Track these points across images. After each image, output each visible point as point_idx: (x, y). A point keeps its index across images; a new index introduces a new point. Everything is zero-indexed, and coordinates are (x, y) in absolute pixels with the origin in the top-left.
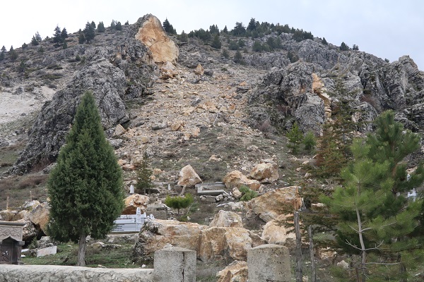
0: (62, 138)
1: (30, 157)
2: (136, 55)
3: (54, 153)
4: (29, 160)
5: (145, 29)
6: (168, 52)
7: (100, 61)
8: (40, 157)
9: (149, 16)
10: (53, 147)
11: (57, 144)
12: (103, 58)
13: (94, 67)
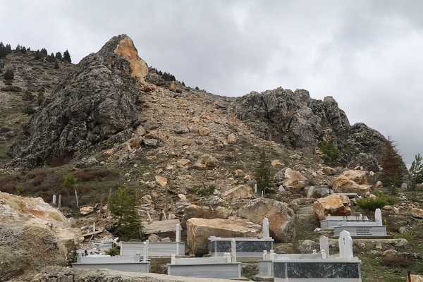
0: (78, 134)
1: (38, 150)
2: (121, 67)
3: (70, 148)
4: (37, 153)
5: (122, 47)
6: (140, 69)
7: (100, 67)
8: (50, 151)
9: (125, 36)
10: (68, 142)
11: (73, 139)
12: (102, 65)
13: (96, 71)
